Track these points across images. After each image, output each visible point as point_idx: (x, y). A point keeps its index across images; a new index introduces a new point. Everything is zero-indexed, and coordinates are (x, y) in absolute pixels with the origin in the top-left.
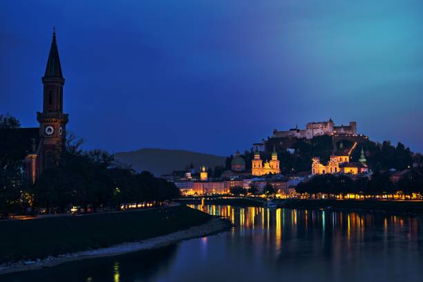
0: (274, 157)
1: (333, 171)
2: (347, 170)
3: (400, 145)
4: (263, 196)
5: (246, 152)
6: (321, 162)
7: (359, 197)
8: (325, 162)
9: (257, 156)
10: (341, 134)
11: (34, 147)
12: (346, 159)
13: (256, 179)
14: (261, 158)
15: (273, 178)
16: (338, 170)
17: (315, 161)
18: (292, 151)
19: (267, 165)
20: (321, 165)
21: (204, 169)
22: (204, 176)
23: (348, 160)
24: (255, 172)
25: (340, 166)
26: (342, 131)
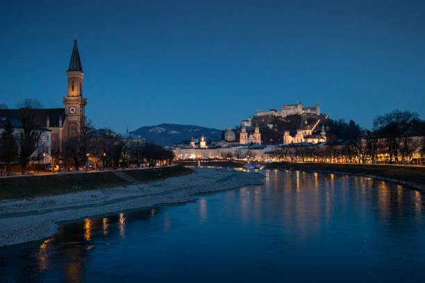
0: (257, 131)
1: (300, 141)
2: (310, 141)
3: (352, 122)
4: (245, 159)
5: (237, 127)
6: (291, 135)
7: (316, 160)
8: (293, 135)
9: (244, 130)
10: (308, 114)
11: (61, 122)
12: (309, 132)
13: (240, 147)
14: (247, 131)
15: (254, 146)
16: (303, 140)
17: (287, 134)
18: (271, 126)
19: (251, 136)
20: (290, 137)
21: (203, 139)
22: (203, 144)
23: (311, 133)
24: (243, 141)
25: (304, 138)
26: (309, 111)
